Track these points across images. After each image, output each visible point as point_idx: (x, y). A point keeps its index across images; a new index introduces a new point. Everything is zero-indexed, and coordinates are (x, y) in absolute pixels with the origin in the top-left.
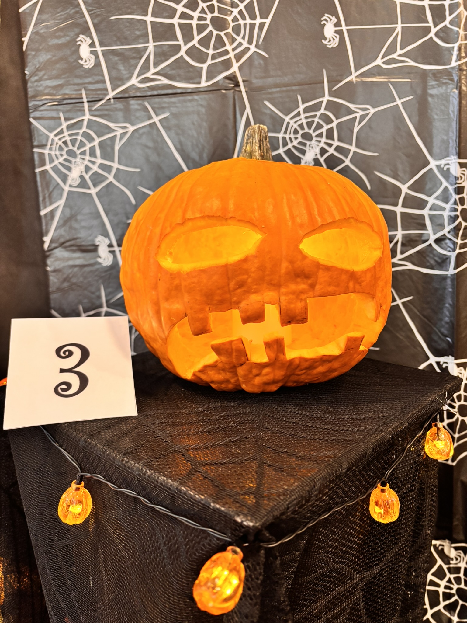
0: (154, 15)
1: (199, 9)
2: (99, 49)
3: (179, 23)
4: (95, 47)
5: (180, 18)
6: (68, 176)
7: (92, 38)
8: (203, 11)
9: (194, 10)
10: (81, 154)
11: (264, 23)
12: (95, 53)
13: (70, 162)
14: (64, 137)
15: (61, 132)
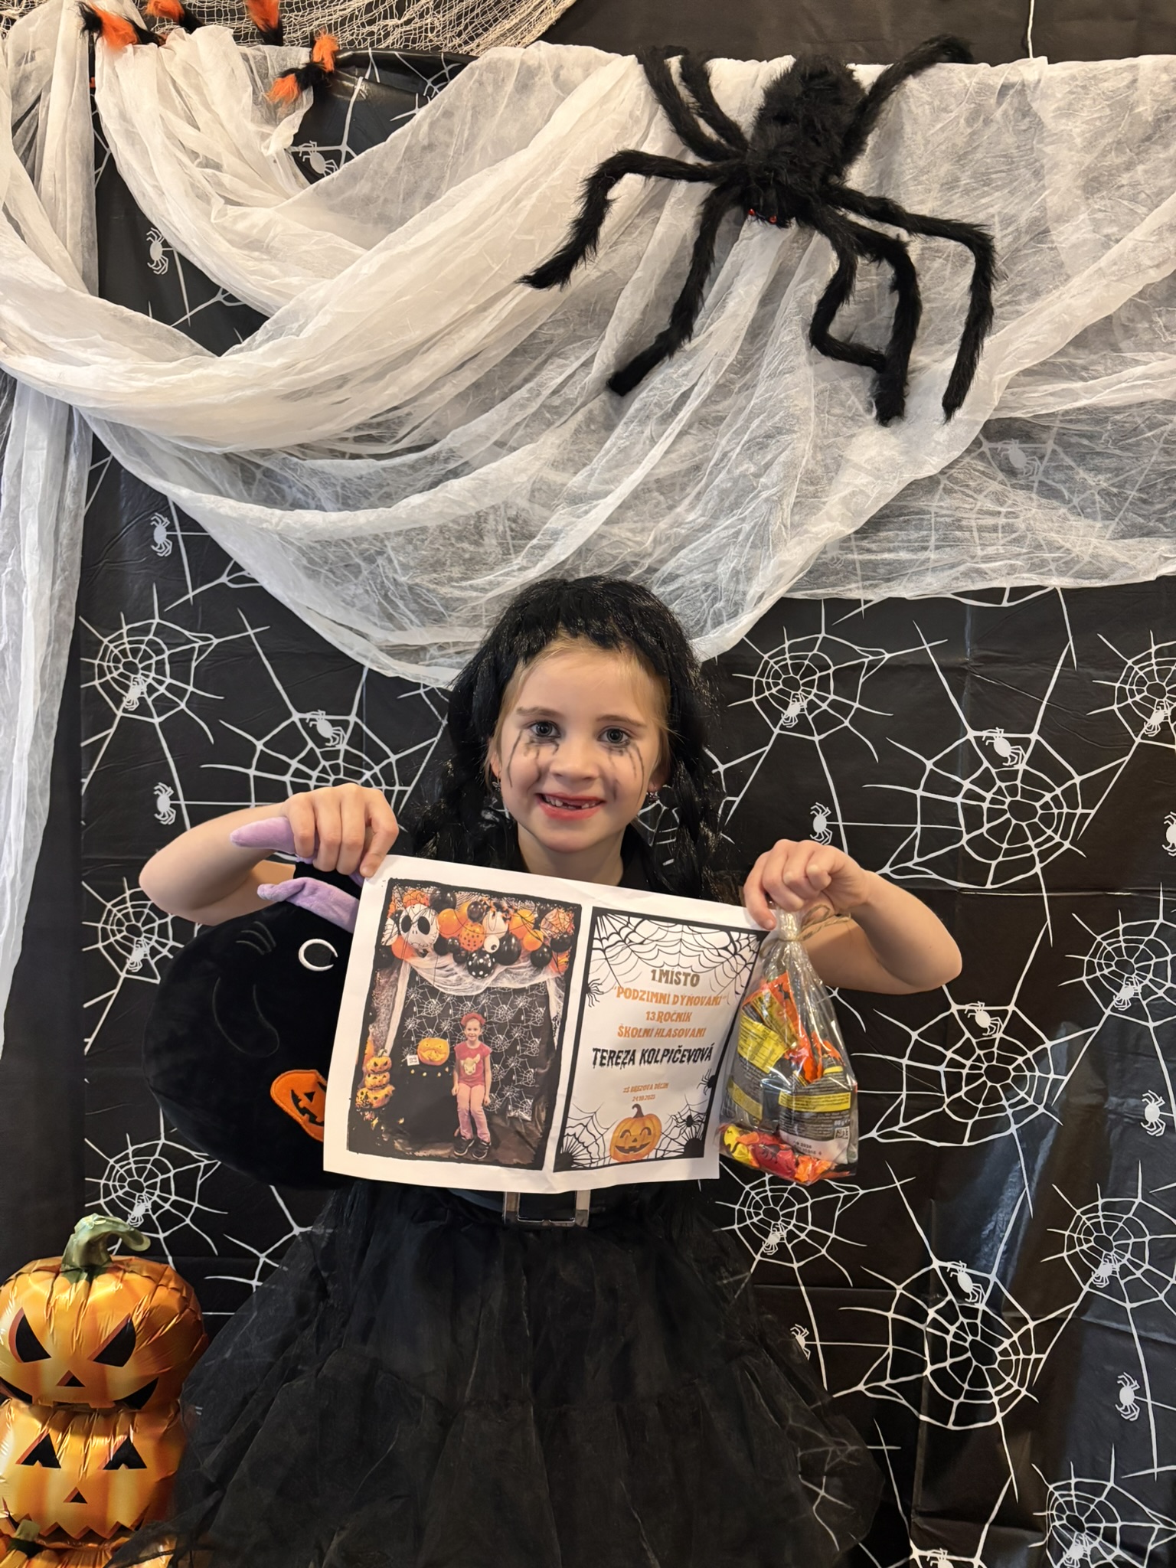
0: (257, 769)
1: (320, 768)
2: (182, 803)
3: (291, 782)
4: (178, 800)
5: (293, 775)
6: (126, 958)
7: (174, 788)
8: (324, 770)
9: (313, 769)
10: (146, 932)
11: (405, 792)
12: (177, 807)
13: (131, 940)
14: (126, 908)
15: (123, 901)
